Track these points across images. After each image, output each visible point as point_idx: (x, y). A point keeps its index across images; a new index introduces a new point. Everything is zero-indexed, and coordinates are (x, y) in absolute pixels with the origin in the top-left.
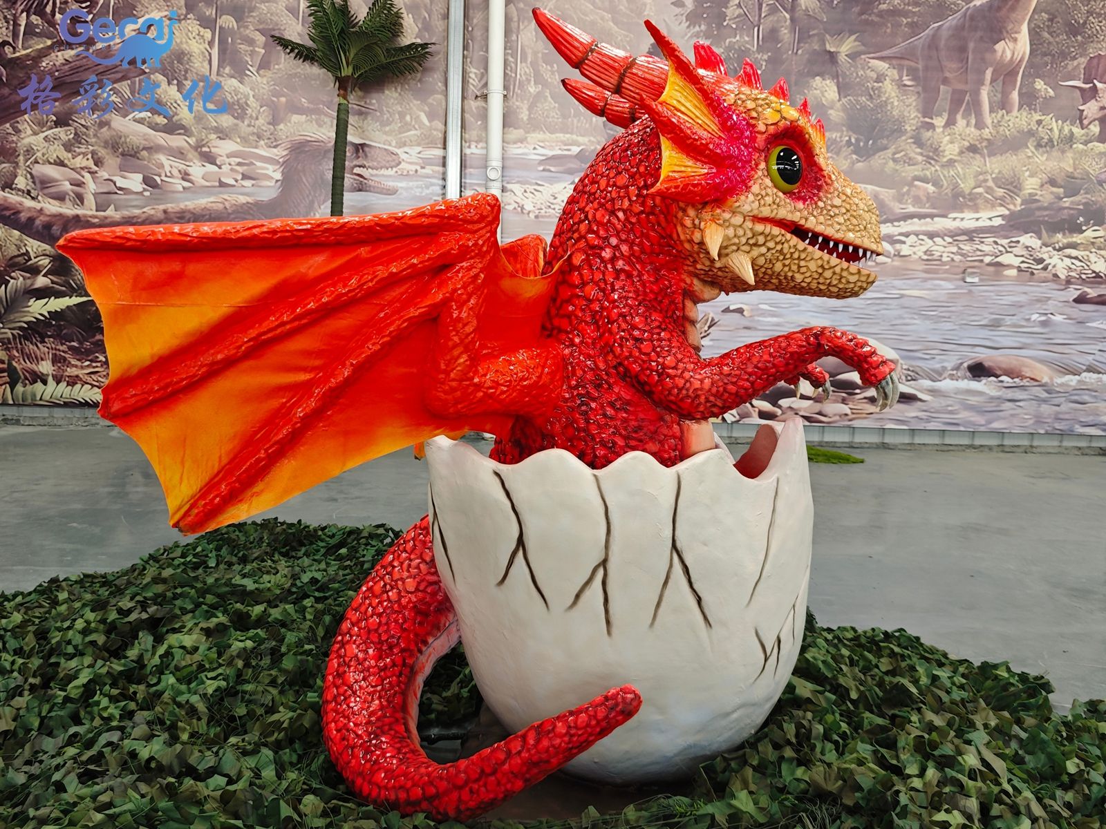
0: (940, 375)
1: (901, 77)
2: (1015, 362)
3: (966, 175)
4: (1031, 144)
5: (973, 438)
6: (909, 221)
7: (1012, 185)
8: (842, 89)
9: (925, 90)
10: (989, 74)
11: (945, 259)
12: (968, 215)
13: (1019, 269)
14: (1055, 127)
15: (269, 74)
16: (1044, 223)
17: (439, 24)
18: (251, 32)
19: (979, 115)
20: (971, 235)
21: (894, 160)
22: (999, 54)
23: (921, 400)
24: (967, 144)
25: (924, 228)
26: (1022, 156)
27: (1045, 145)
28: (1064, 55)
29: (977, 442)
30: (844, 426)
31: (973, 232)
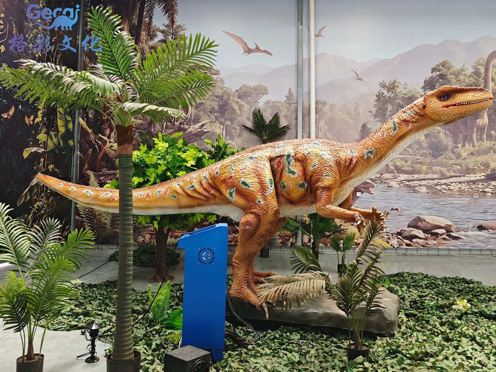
0: (468, 230)
1: (446, 132)
2: (493, 225)
3: (471, 163)
4: (492, 151)
5: (481, 252)
6: (452, 178)
7: (487, 166)
8: (426, 136)
9: (454, 135)
10: (475, 130)
11: (465, 190)
12: (472, 175)
13: (492, 193)
15: (241, 138)
17: (294, 121)
18: (235, 126)
19: (473, 143)
20: (474, 182)
21: (446, 158)
22: (478, 123)
23: (462, 239)
24: (470, 152)
25: (458, 180)
26: (489, 155)
29: (483, 253)
30: (436, 248)
31: (475, 181)
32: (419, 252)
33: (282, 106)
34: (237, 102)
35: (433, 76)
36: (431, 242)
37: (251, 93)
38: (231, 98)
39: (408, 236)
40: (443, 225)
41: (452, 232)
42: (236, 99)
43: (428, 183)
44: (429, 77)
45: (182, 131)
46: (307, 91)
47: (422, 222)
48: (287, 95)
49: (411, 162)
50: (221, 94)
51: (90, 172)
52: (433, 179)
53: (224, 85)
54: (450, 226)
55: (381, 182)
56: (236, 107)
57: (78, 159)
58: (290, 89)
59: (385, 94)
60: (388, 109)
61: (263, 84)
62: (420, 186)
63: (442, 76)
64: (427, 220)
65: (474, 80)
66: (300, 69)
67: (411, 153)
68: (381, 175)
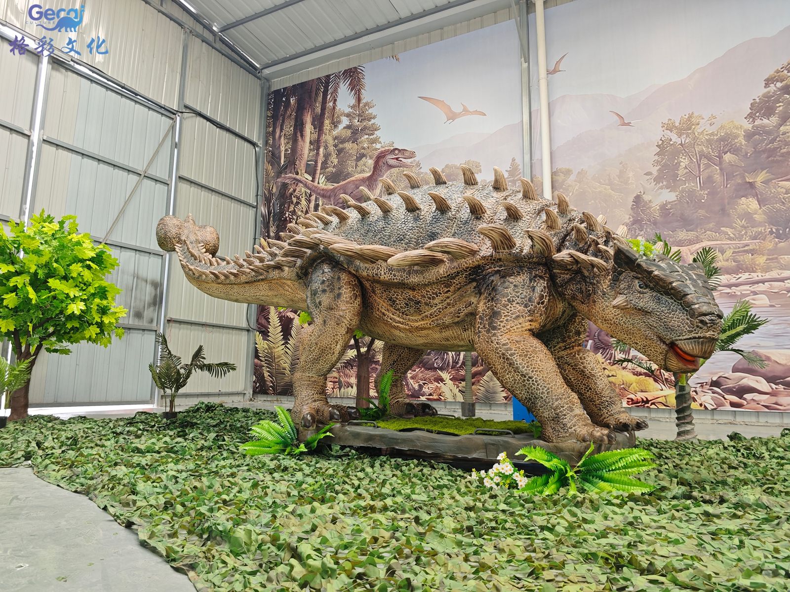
35: (769, 92)
36: (787, 400)
39: (734, 387)
44: (761, 94)
46: (540, 158)
48: (509, 169)
52: (782, 280)
59: (674, 140)
60: (682, 164)
62: (755, 293)
64: (773, 358)
67: (732, 235)
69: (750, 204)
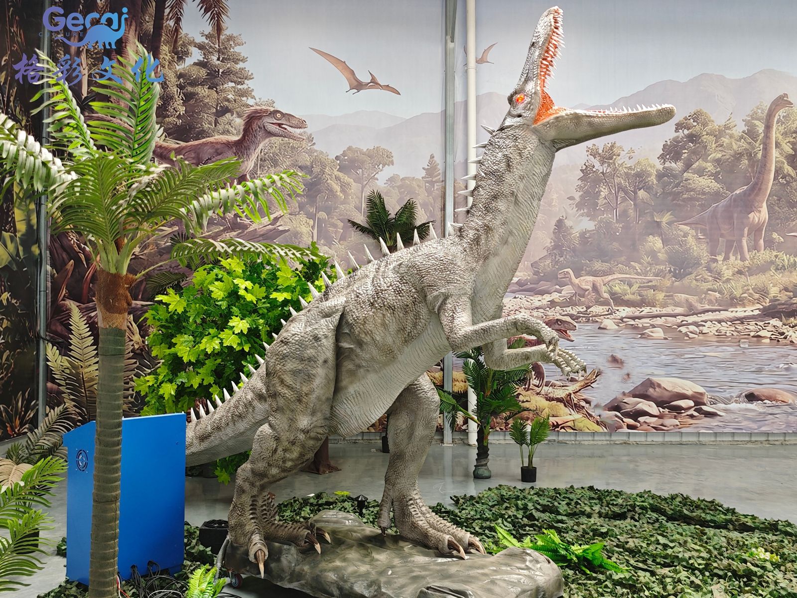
0: (730, 401)
1: (697, 234)
2: (772, 392)
3: (737, 287)
4: (773, 269)
5: (751, 437)
6: (707, 314)
7: (764, 292)
8: (665, 242)
9: (711, 240)
10: (746, 230)
11: (728, 334)
12: (739, 309)
13: (771, 339)
14: (785, 259)
15: (345, 243)
16: (783, 312)
17: (438, 214)
18: (335, 220)
19: (742, 254)
20: (742, 320)
21: (696, 280)
22: (751, 219)
23: (719, 415)
24: (736, 270)
25: (715, 317)
26: (767, 275)
27: (781, 269)
28: (788, 219)
29: (753, 439)
30: (676, 432)
31: (743, 318)
32: (649, 439)
33: (418, 186)
34: (337, 178)
35: (678, 137)
36: (670, 422)
37: (363, 162)
38: (327, 170)
39: (631, 411)
40: (689, 393)
41: (704, 404)
42: (336, 173)
43: (666, 322)
44: (671, 138)
45: (239, 229)
46: (462, 161)
47: (655, 388)
48: (427, 167)
49: (638, 285)
50: (308, 164)
51: (72, 302)
52: (675, 316)
53: (315, 147)
54: (701, 394)
55: (588, 321)
56: (337, 188)
57: (49, 279)
58: (432, 157)
59: (596, 167)
60: (602, 193)
61: (383, 146)
62: (653, 326)
63: (692, 138)
64: (663, 385)
65: (745, 146)
66: (449, 121)
67: (639, 271)
68: (588, 308)
69: (656, 242)
